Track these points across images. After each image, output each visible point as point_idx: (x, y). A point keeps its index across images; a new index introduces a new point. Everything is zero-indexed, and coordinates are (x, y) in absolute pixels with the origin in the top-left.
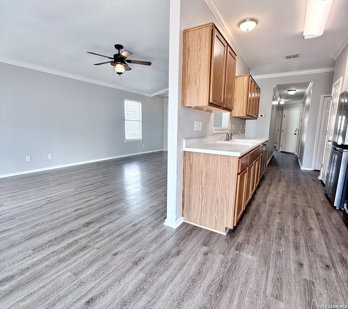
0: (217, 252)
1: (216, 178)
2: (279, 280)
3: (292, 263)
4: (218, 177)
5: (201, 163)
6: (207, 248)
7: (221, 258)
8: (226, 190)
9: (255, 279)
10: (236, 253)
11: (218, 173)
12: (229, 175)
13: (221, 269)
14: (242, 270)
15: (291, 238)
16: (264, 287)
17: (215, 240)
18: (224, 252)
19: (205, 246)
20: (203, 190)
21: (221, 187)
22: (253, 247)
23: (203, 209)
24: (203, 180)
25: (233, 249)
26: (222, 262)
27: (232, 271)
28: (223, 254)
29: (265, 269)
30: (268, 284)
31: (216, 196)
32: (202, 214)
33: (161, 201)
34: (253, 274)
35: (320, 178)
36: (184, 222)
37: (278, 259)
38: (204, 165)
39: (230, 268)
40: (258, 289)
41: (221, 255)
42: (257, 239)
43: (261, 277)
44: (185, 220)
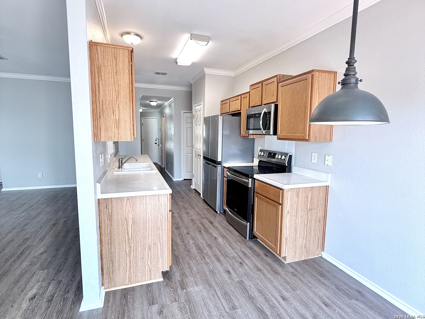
0: (169, 303)
1: (146, 222)
2: (226, 293)
3: (223, 274)
4: (149, 220)
5: (125, 208)
6: (157, 305)
7: (176, 306)
8: (159, 232)
9: (213, 305)
10: (185, 293)
11: (147, 216)
12: (161, 215)
13: (185, 317)
14: (199, 305)
15: (210, 253)
16: (222, 307)
17: (157, 292)
18: (175, 298)
19: (153, 304)
20: (131, 241)
21: (152, 230)
22: (193, 278)
23: (132, 264)
24: (130, 229)
25: (179, 290)
26: (181, 309)
27: (194, 312)
28: (175, 301)
29: (213, 292)
30: (223, 302)
31: (147, 242)
32: (132, 270)
33: (44, 280)
34: (209, 302)
35: (193, 187)
36: (106, 292)
37: (214, 277)
38: (129, 211)
39: (190, 310)
40: (220, 312)
41: (174, 303)
42: (190, 267)
43: (215, 301)
44: (107, 288)
